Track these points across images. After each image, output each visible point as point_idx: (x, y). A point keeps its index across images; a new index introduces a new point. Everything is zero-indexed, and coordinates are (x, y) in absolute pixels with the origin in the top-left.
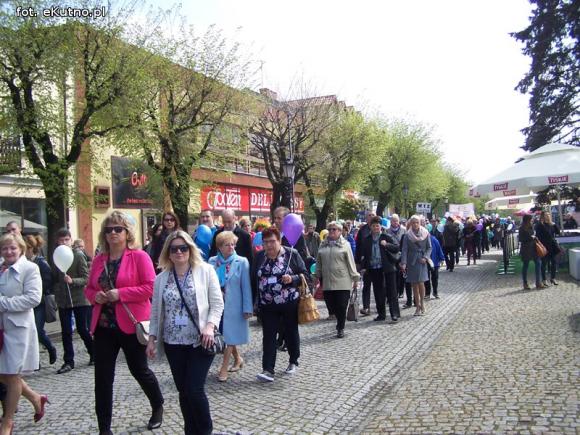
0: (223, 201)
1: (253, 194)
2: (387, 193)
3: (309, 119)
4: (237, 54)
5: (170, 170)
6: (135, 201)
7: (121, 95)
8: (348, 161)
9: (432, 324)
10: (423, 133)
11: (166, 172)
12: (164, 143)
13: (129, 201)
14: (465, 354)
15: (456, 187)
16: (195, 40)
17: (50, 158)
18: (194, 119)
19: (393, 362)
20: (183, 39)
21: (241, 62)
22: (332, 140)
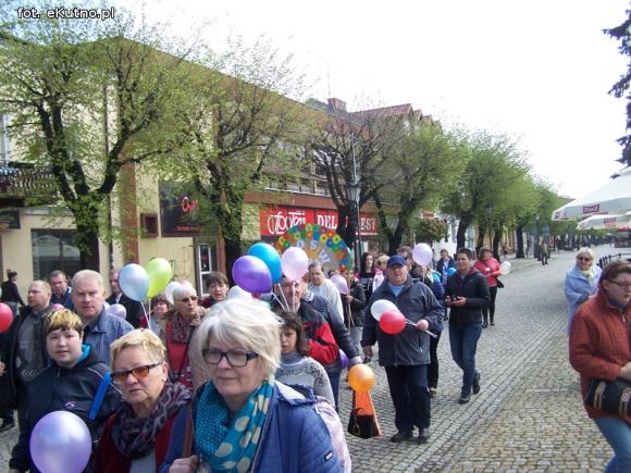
0: (285, 225)
1: (319, 216)
2: (469, 212)
3: (377, 135)
4: (289, 66)
5: (219, 197)
6: (186, 229)
7: (157, 117)
8: (422, 179)
9: (503, 378)
10: (508, 145)
11: (214, 198)
12: (211, 167)
13: (179, 228)
14: (535, 424)
15: (548, 202)
16: (243, 53)
17: (83, 189)
18: (244, 140)
19: (448, 433)
20: (230, 51)
21: (296, 75)
22: (404, 156)
